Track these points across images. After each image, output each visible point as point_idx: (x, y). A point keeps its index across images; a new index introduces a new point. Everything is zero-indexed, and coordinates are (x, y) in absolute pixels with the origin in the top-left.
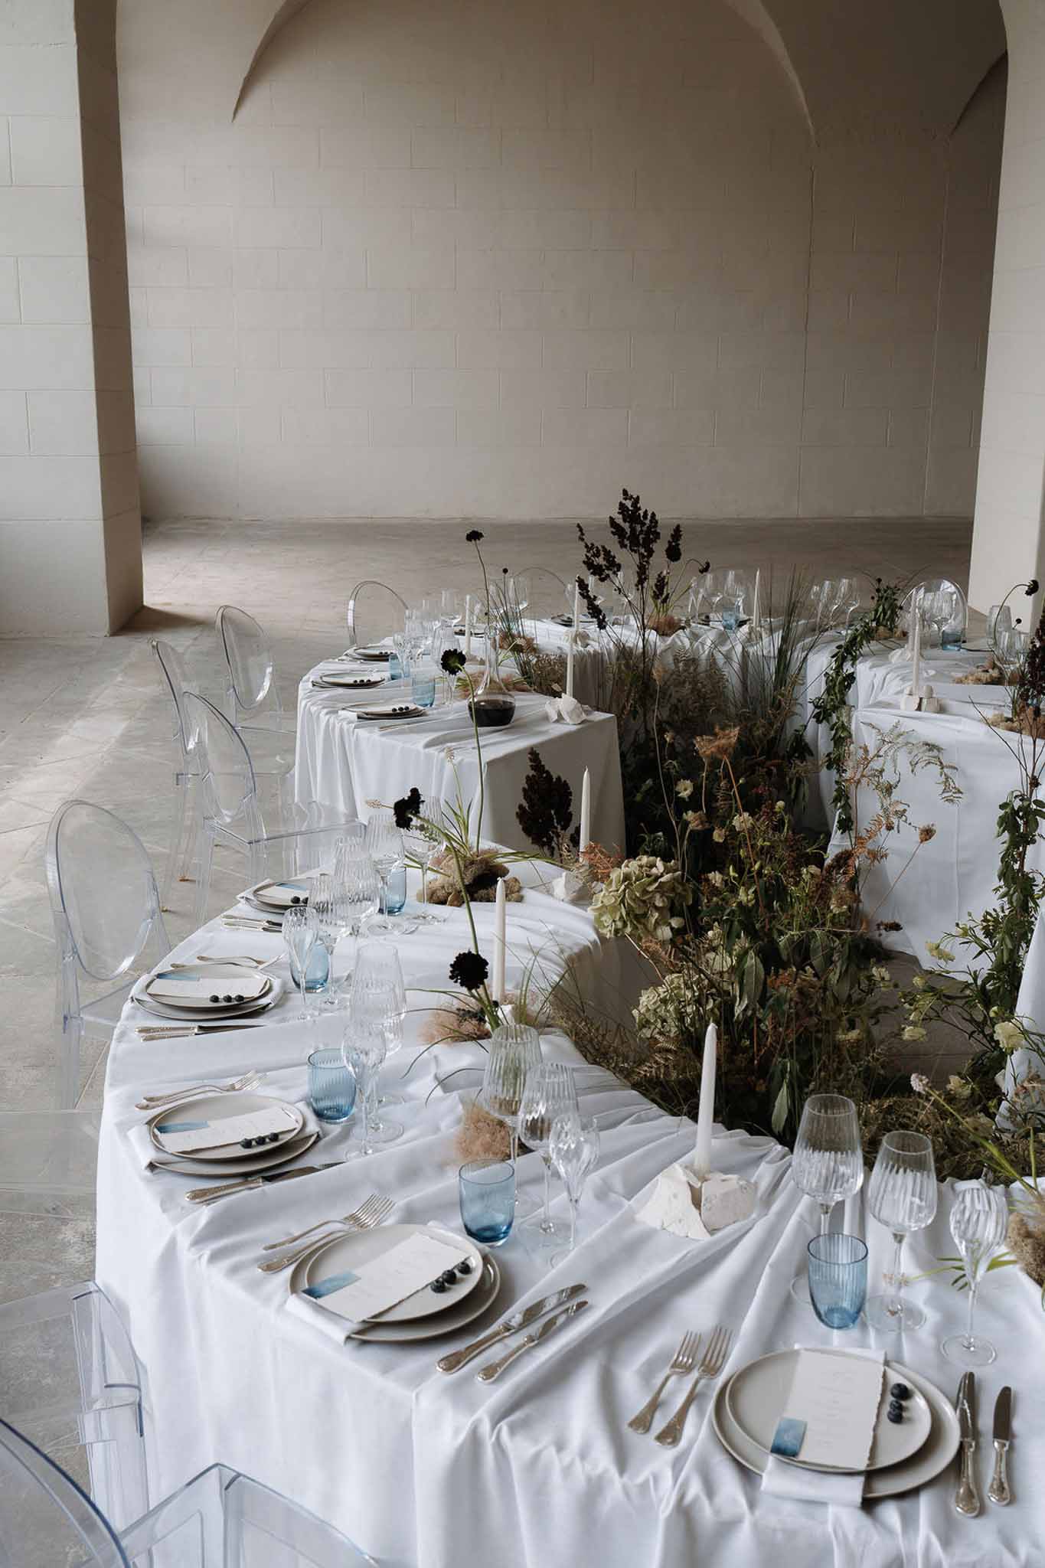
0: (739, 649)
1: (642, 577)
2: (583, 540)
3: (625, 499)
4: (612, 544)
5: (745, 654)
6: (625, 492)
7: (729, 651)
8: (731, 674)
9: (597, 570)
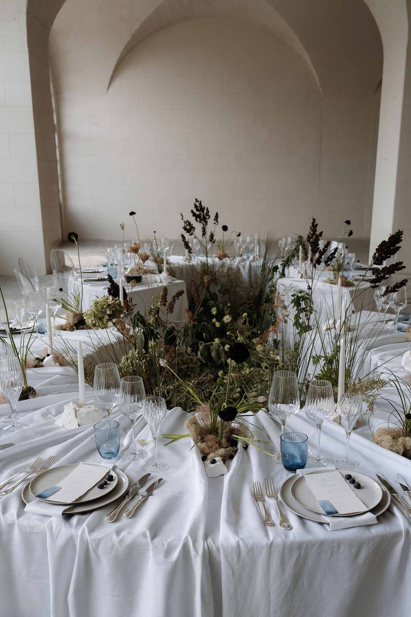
0: (248, 264)
1: (204, 233)
2: (182, 219)
3: (196, 202)
4: (192, 220)
5: (250, 266)
6: (196, 200)
7: (244, 265)
8: (245, 273)
9: (188, 231)
